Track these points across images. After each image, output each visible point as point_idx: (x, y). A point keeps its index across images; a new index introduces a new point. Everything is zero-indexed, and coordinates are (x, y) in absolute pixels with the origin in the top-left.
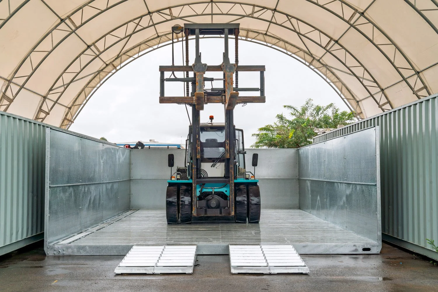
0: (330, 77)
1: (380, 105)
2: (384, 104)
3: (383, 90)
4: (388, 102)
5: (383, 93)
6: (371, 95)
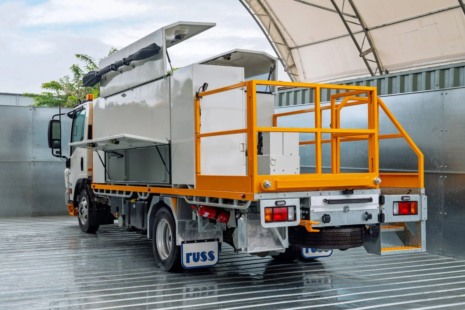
0: (254, 6)
1: (363, 52)
2: (368, 52)
3: (368, 31)
4: (373, 50)
5: (367, 35)
6: (351, 34)
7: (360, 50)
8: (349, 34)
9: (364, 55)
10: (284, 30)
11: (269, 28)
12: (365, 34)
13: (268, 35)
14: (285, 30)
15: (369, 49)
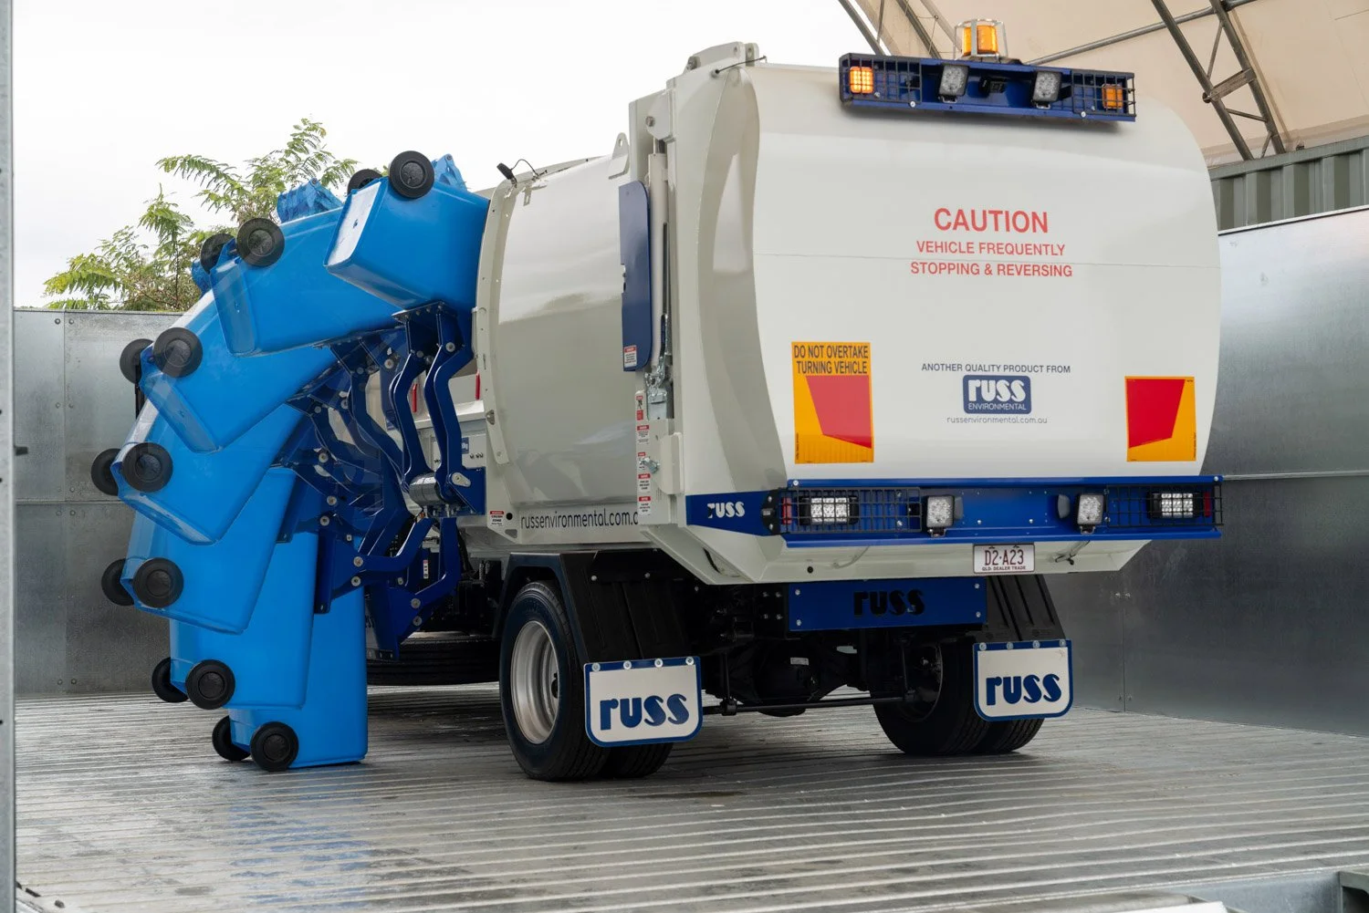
1: (1215, 87)
2: (1231, 84)
3: (1229, 10)
4: (1248, 76)
5: (1226, 25)
6: (1170, 24)
7: (1203, 78)
8: (1164, 24)
9: (1219, 96)
10: (934, 20)
11: (878, 15)
12: (1218, 21)
13: (878, 41)
14: (936, 18)
15: (1238, 74)
